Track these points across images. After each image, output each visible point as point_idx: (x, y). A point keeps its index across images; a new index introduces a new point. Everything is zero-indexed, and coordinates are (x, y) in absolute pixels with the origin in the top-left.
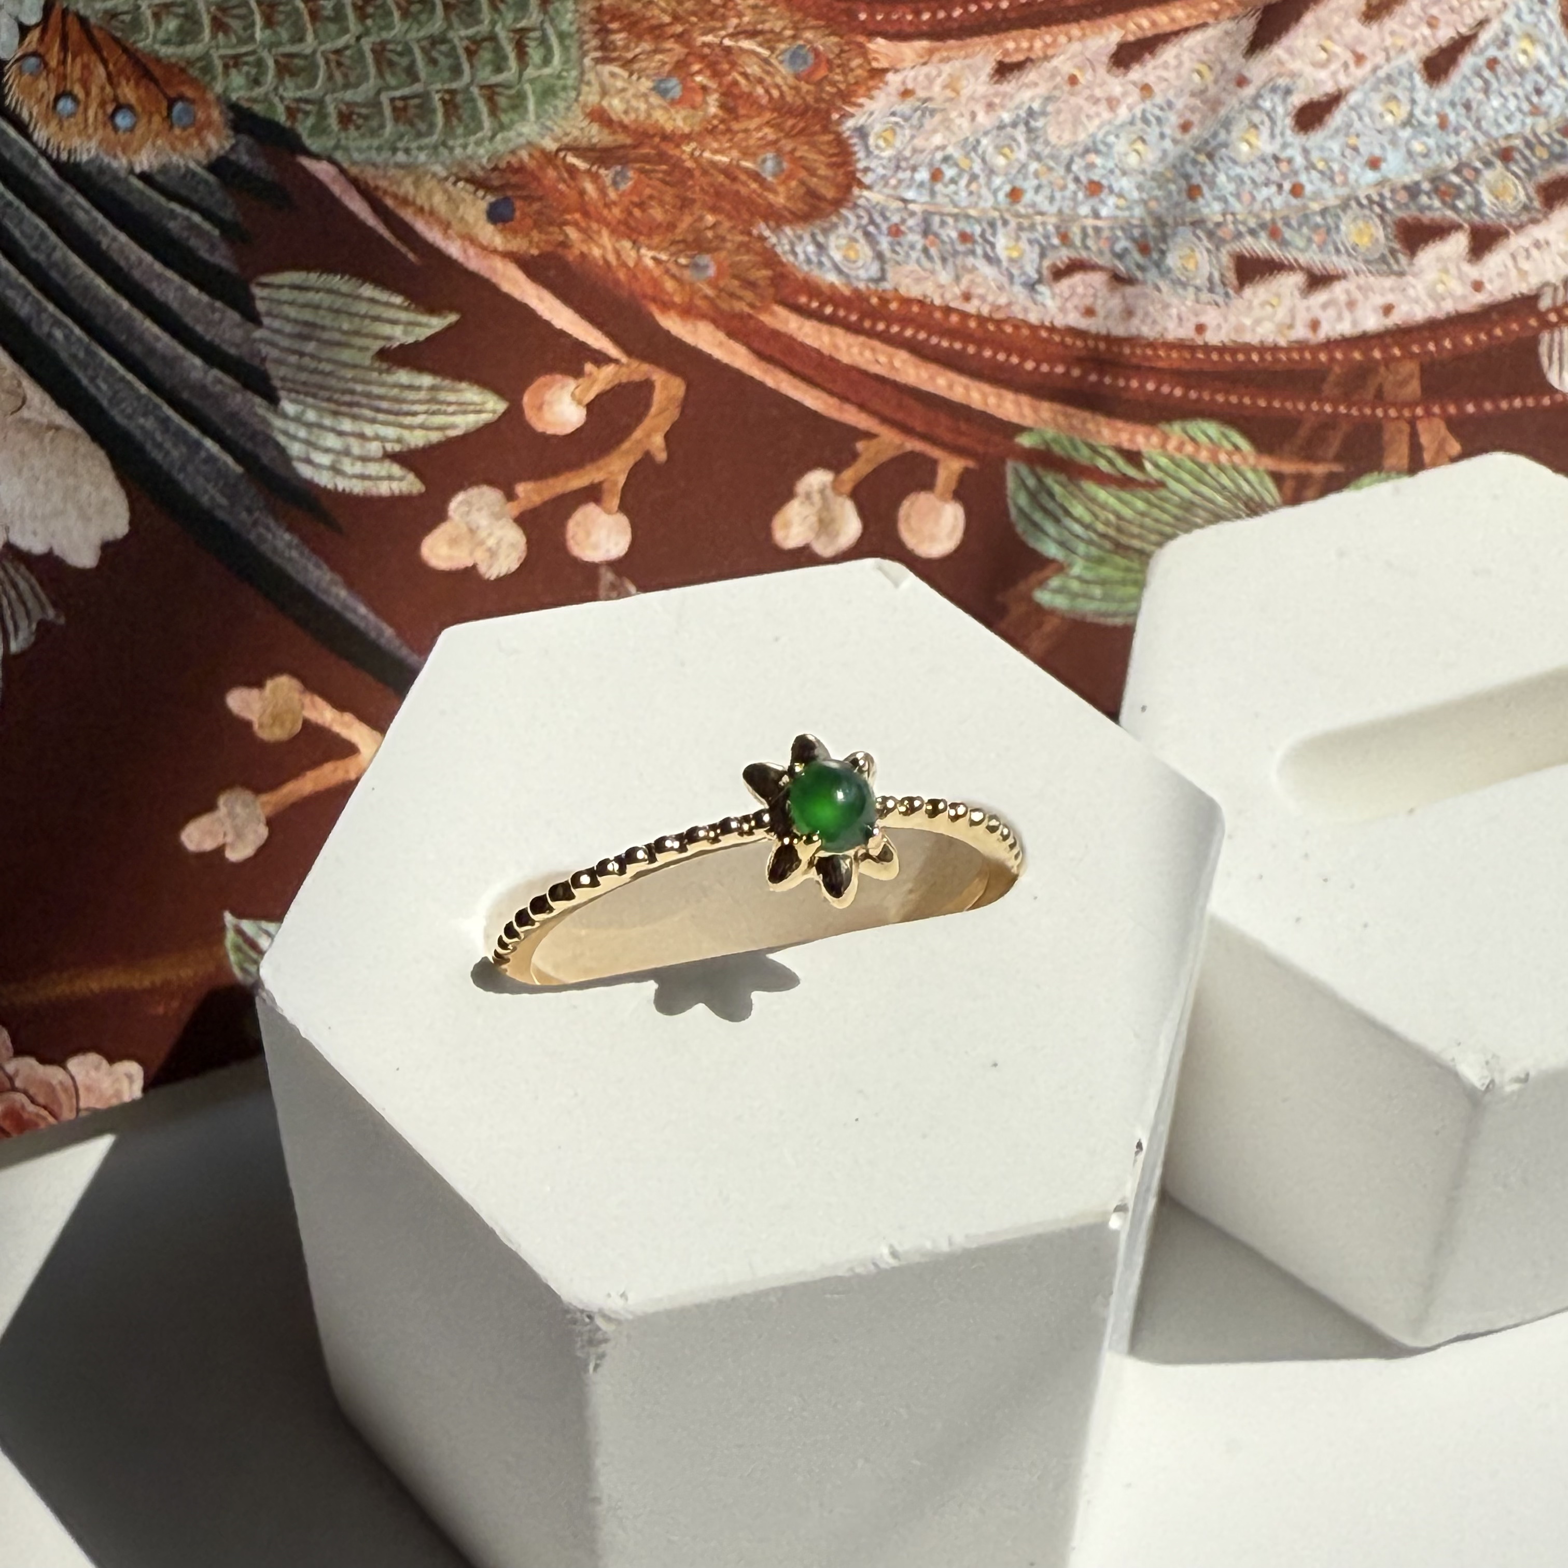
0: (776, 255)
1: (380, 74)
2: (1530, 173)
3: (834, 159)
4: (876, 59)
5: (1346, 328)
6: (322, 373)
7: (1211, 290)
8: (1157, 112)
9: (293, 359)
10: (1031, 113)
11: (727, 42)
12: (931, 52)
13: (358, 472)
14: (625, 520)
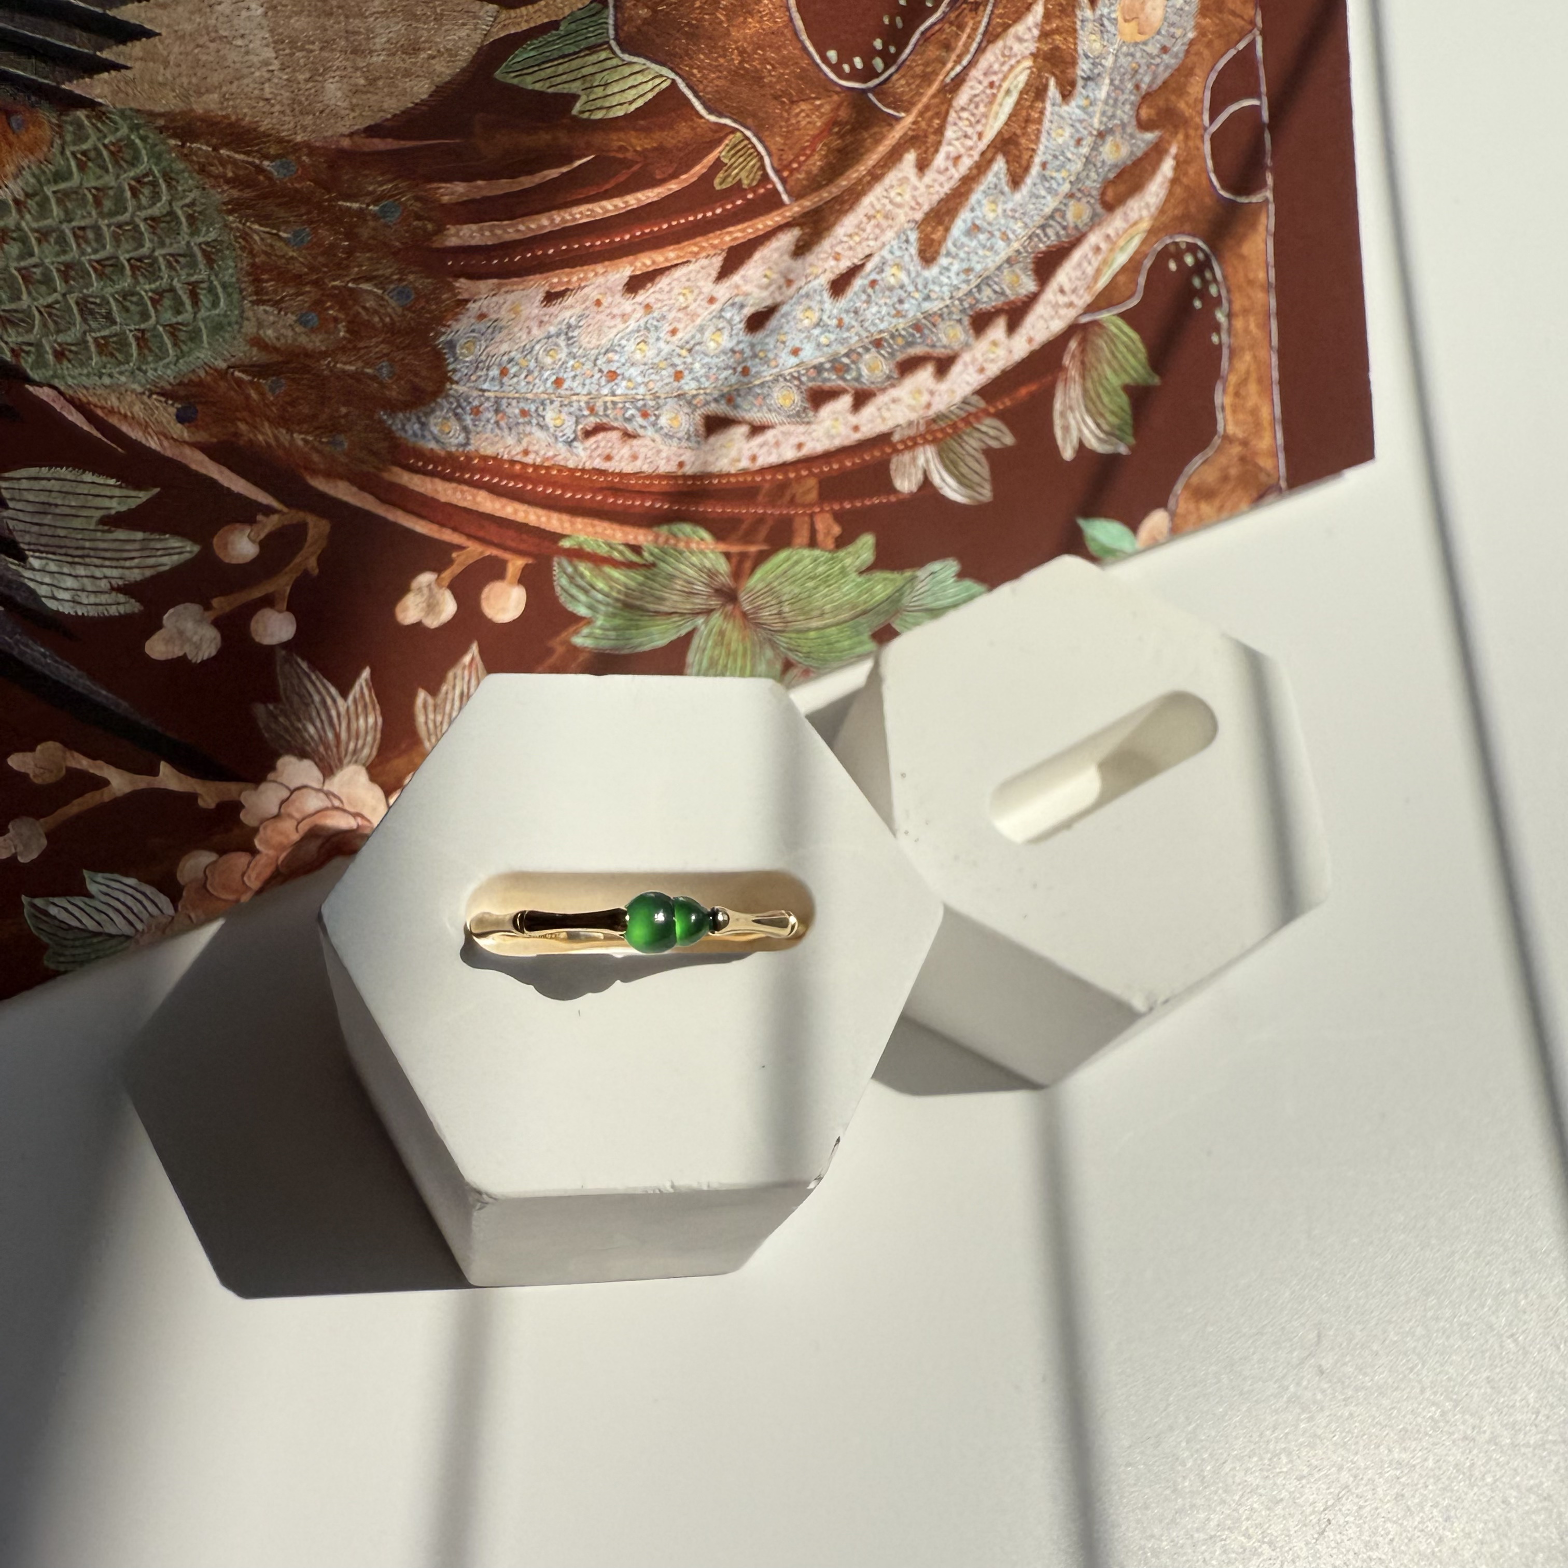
0: (392, 432)
1: (85, 320)
2: (892, 354)
3: (431, 364)
4: (459, 293)
5: (773, 459)
6: (58, 536)
7: (688, 439)
8: (655, 323)
9: (35, 529)
10: (569, 326)
11: (350, 285)
12: (499, 287)
13: (92, 602)
14: (292, 616)
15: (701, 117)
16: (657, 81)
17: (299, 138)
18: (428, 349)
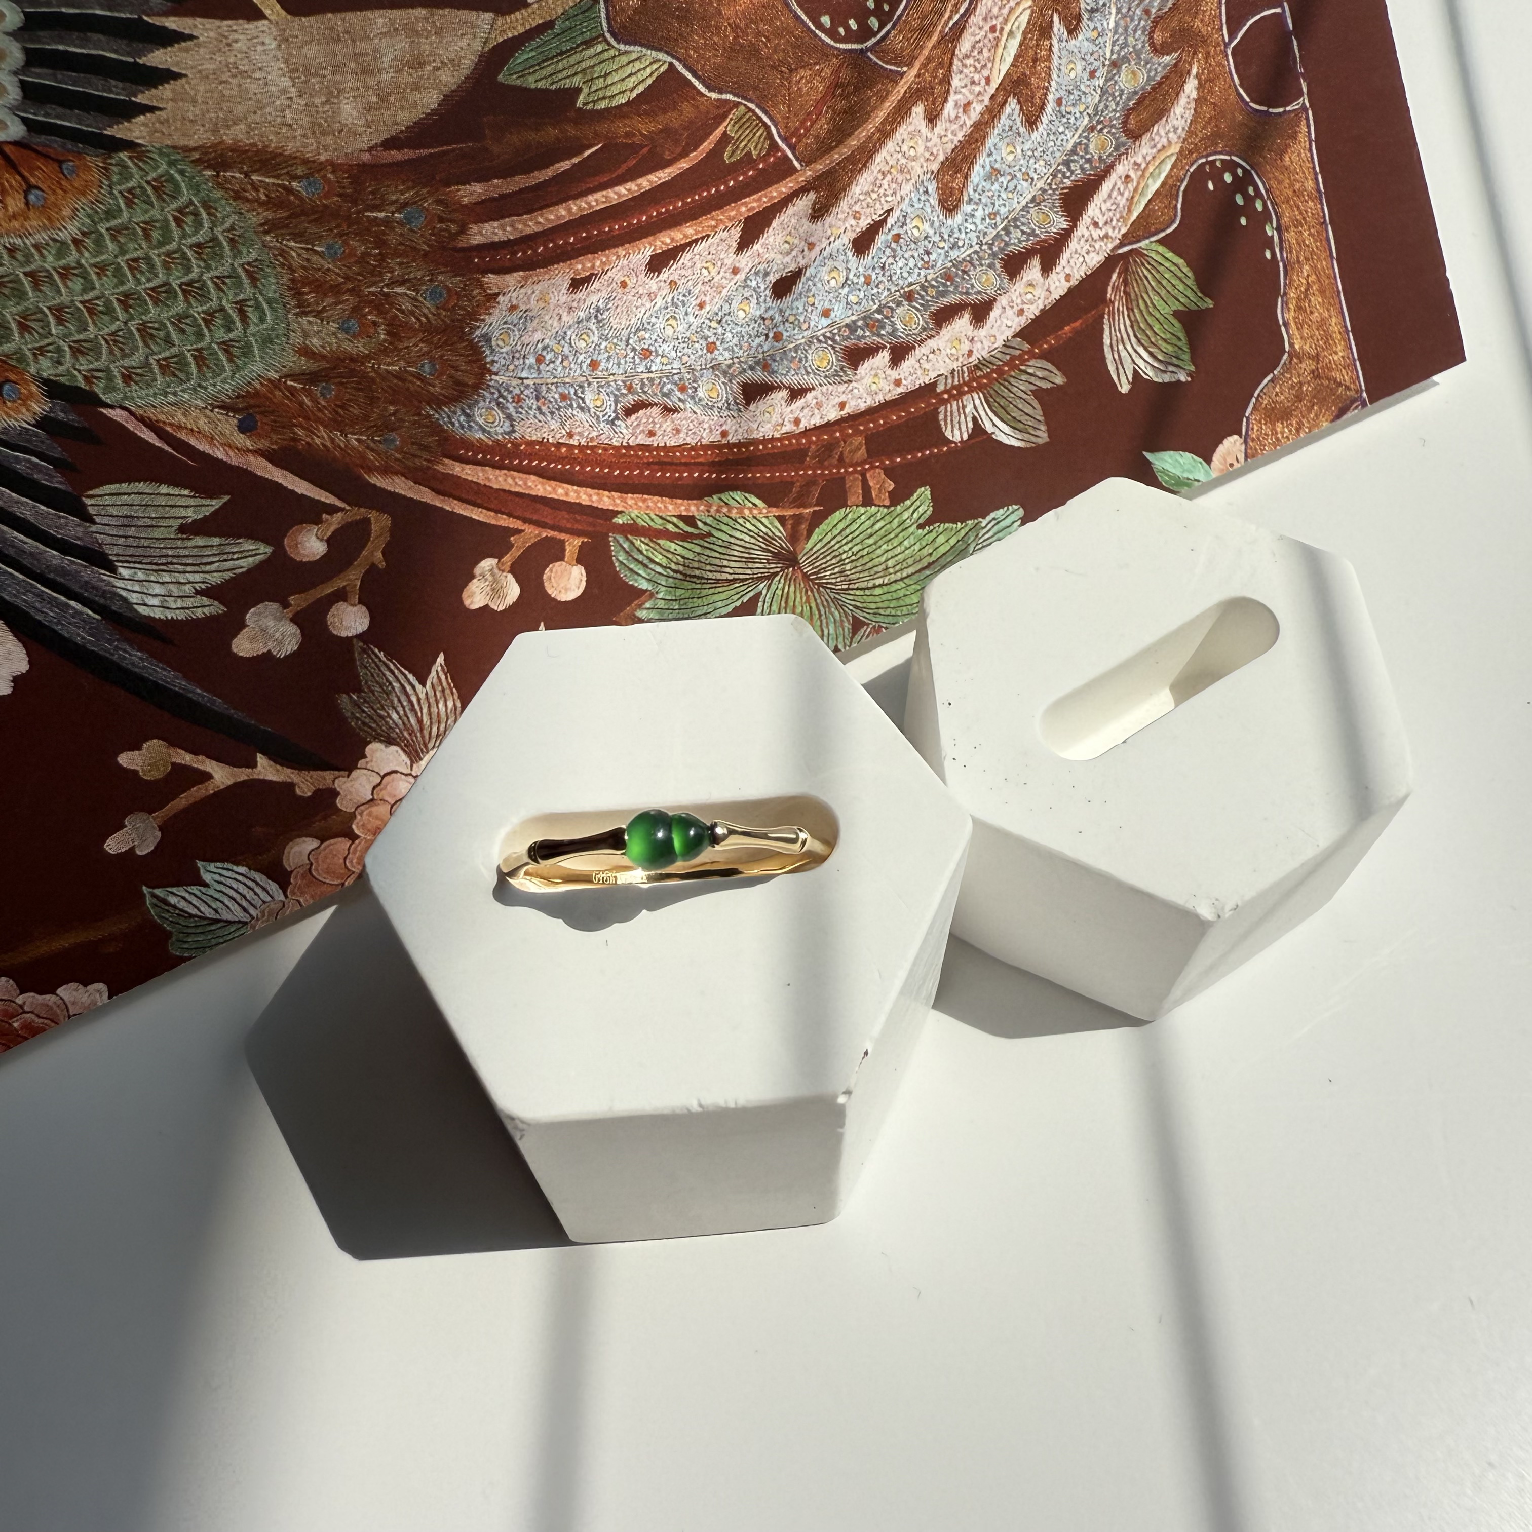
0: (441, 426)
1: (147, 345)
2: (926, 306)
3: (470, 358)
4: (489, 288)
5: (817, 421)
6: (143, 547)
7: (728, 408)
8: (681, 298)
9: (122, 541)
10: (598, 311)
11: (385, 290)
12: (526, 279)
13: (179, 606)
14: (364, 609)
15: (702, 95)
16: (655, 66)
17: (322, 158)
18: (466, 344)
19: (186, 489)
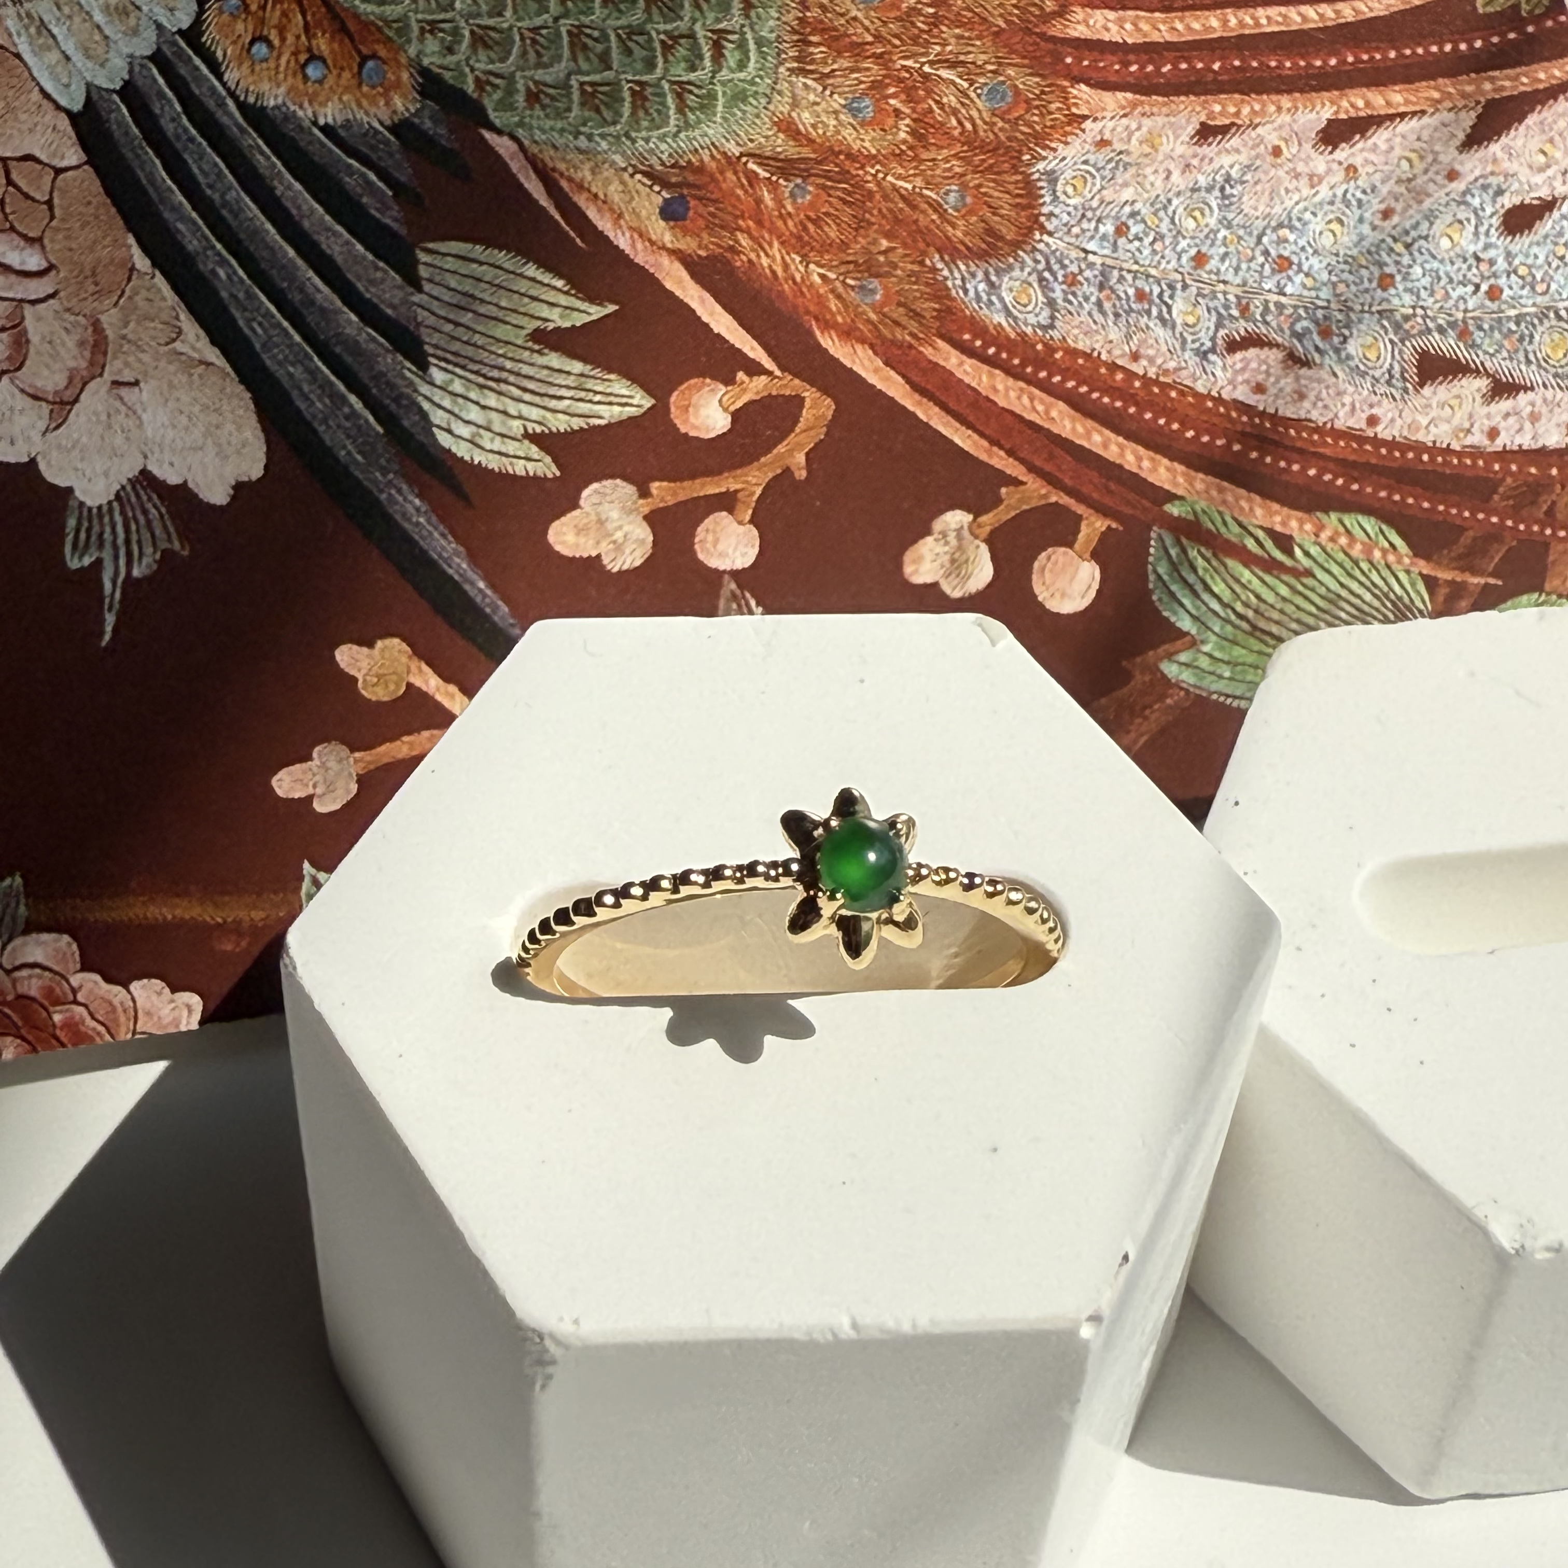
0: (947, 289)
1: (574, 58)
3: (1018, 200)
4: (1075, 105)
5: (1526, 441)
6: (475, 345)
7: (1389, 383)
8: (1359, 194)
9: (449, 327)
10: (1228, 179)
11: (927, 69)
12: (1134, 105)
13: (496, 449)
14: (755, 532)
18: (1019, 177)
19: (561, 276)
